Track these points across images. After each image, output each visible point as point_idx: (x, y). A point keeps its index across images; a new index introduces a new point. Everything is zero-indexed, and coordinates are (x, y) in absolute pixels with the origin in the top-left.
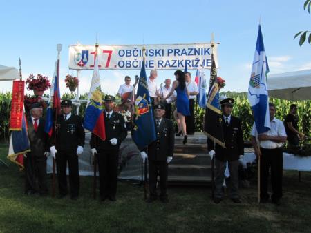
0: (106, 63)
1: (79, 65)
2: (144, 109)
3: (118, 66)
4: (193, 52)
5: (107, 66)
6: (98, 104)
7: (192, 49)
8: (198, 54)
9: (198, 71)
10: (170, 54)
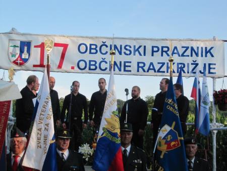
0: (58, 63)
1: (15, 62)
2: (173, 143)
3: (76, 68)
4: (188, 52)
6: (115, 135)
7: (187, 48)
8: (197, 55)
9: (196, 79)
10: (154, 53)
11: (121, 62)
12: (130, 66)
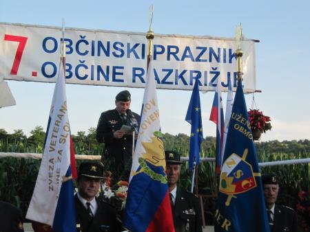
0: (10, 66)
3: (40, 75)
4: (206, 56)
5: (14, 72)
7: (204, 49)
8: (218, 59)
9: (216, 94)
10: (157, 55)
11: (108, 67)
12: (122, 74)
